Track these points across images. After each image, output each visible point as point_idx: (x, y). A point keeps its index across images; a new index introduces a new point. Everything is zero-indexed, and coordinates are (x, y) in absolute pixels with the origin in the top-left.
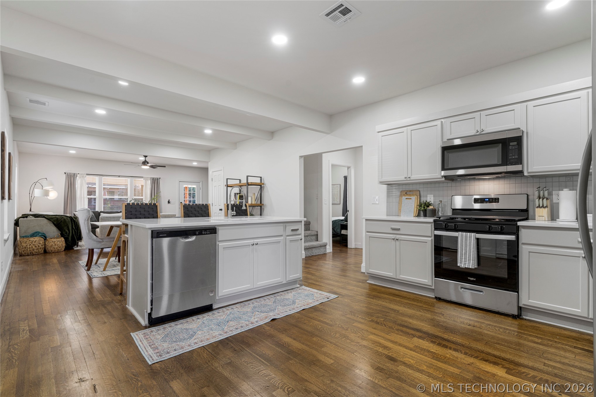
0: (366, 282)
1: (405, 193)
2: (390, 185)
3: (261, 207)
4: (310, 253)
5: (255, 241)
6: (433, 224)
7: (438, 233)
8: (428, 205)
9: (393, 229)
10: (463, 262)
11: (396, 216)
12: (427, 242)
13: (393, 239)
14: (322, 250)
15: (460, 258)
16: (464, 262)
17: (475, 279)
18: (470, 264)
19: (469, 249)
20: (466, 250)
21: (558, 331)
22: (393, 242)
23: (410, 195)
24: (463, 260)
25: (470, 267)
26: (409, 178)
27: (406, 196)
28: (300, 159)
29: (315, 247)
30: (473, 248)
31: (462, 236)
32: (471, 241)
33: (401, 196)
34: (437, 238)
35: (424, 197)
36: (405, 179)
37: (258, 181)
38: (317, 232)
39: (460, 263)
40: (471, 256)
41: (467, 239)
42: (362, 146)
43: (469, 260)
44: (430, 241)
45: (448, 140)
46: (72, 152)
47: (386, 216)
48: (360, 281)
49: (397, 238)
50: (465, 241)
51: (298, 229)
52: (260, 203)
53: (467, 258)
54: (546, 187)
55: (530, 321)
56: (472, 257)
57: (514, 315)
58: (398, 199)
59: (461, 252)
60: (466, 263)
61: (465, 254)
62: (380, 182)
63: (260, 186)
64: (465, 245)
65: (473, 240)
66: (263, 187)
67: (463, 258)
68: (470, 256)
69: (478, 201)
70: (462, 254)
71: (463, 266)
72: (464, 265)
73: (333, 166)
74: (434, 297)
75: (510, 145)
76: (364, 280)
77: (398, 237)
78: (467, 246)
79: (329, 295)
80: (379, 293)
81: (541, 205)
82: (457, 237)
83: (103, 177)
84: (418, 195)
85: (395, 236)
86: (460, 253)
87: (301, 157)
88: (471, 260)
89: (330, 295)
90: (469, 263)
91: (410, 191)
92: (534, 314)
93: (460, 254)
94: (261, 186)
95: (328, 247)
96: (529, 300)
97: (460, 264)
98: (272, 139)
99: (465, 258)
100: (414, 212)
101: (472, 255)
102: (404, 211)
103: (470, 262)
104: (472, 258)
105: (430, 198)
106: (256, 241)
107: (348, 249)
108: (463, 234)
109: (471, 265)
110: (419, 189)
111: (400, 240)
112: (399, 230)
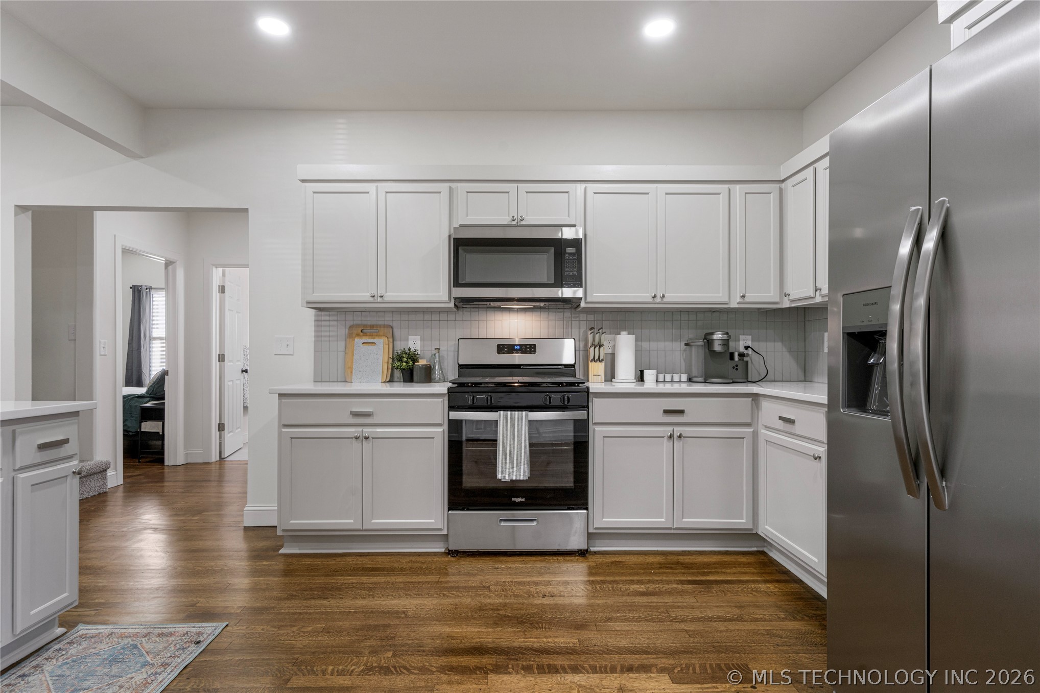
0: (276, 553)
1: (360, 331)
2: (321, 309)
6: (446, 398)
7: (456, 415)
8: (413, 357)
9: (356, 415)
10: (507, 470)
11: (337, 382)
12: (433, 438)
13: (357, 438)
14: (92, 484)
15: (502, 464)
16: (509, 469)
17: (523, 500)
18: (520, 472)
19: (518, 442)
20: (512, 445)
21: (641, 559)
22: (356, 445)
23: (371, 335)
24: (508, 465)
25: (522, 478)
26: (382, 297)
27: (364, 337)
28: (16, 215)
30: (525, 440)
31: (505, 418)
32: (522, 428)
33: (351, 336)
34: (455, 426)
35: (400, 341)
36: (372, 299)
39: (502, 472)
40: (521, 456)
41: (514, 424)
42: (246, 210)
43: (519, 464)
44: (439, 434)
45: (461, 226)
47: (313, 383)
48: (258, 555)
49: (368, 436)
50: (511, 428)
51: (66, 441)
53: (515, 461)
54: (602, 328)
55: (602, 554)
56: (523, 458)
57: (581, 550)
58: (342, 345)
59: (503, 450)
60: (513, 472)
61: (510, 454)
62: (308, 303)
64: (510, 435)
65: (525, 424)
67: (508, 461)
68: (519, 455)
69: (504, 350)
70: (505, 454)
71: (507, 478)
72: (509, 476)
73: (126, 252)
74: (443, 550)
75: (567, 252)
76: (267, 550)
77: (367, 431)
78: (514, 437)
79: (194, 630)
80: (328, 575)
81: (597, 358)
82: (496, 422)
84: (389, 337)
85: (360, 429)
86: (503, 453)
87: (21, 208)
88: (522, 464)
89: (197, 630)
90: (518, 471)
91: (372, 327)
92: (604, 540)
93: (502, 455)
95: (110, 473)
96: (603, 518)
97: (502, 474)
99: (511, 462)
100: (383, 372)
101: (523, 454)
102: (360, 371)
103: (520, 468)
104: (523, 461)
105: (414, 343)
107: (166, 470)
108: (507, 414)
109: (522, 474)
110: (391, 324)
111: (373, 438)
112: (368, 415)
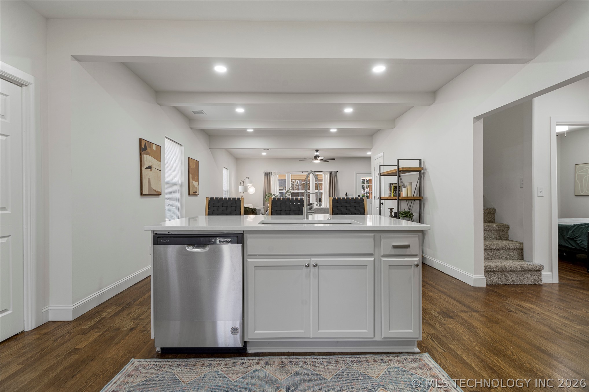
3: (420, 201)
4: (497, 280)
5: (312, 259)
14: (529, 277)
28: (474, 123)
29: (510, 271)
37: (415, 165)
38: (522, 244)
46: (264, 154)
51: (409, 246)
52: (420, 196)
63: (418, 173)
66: (424, 173)
83: (291, 174)
87: (477, 119)
94: (420, 171)
95: (545, 273)
98: (435, 101)
106: (315, 260)
